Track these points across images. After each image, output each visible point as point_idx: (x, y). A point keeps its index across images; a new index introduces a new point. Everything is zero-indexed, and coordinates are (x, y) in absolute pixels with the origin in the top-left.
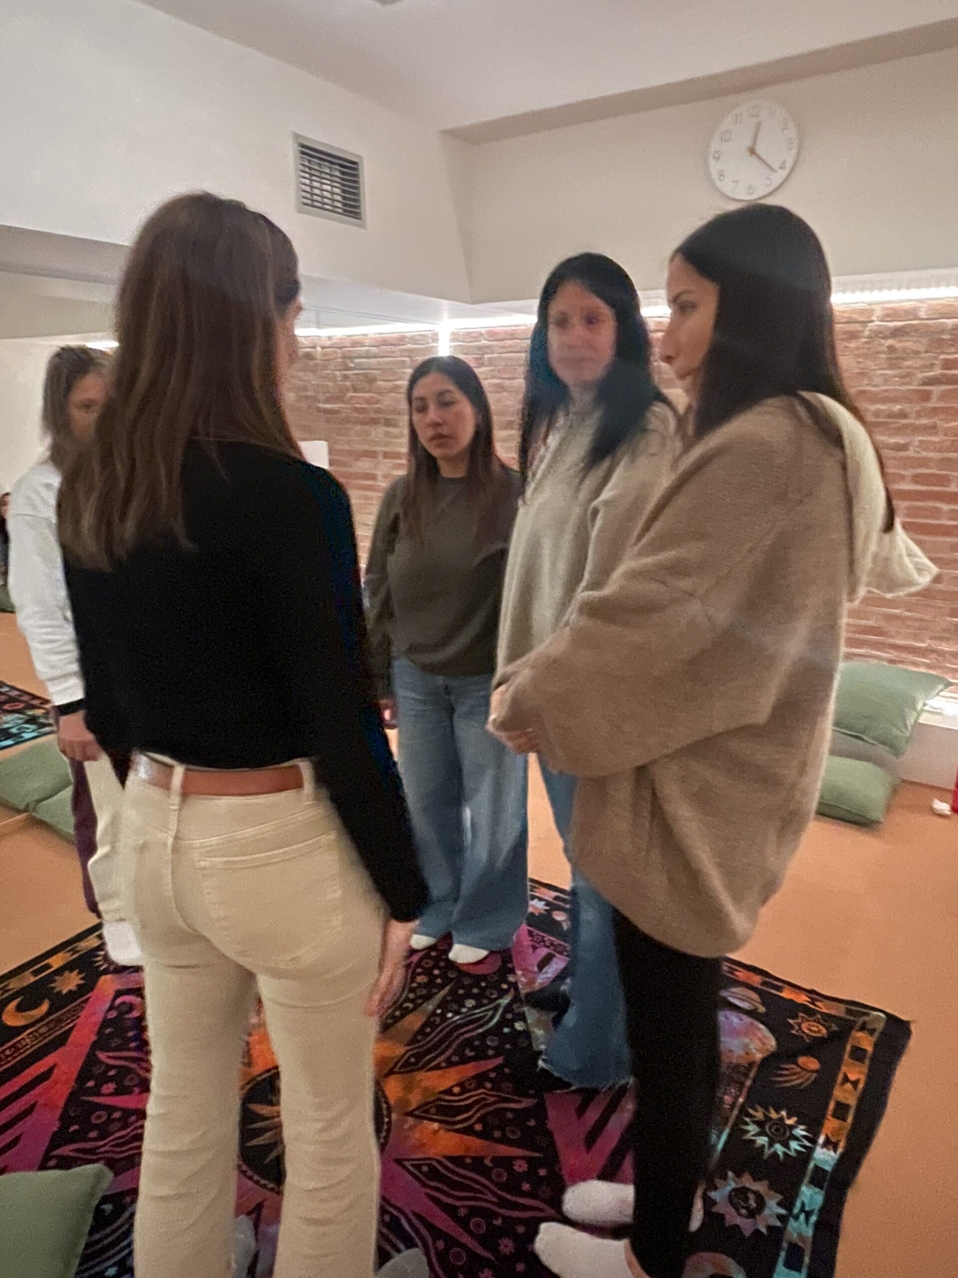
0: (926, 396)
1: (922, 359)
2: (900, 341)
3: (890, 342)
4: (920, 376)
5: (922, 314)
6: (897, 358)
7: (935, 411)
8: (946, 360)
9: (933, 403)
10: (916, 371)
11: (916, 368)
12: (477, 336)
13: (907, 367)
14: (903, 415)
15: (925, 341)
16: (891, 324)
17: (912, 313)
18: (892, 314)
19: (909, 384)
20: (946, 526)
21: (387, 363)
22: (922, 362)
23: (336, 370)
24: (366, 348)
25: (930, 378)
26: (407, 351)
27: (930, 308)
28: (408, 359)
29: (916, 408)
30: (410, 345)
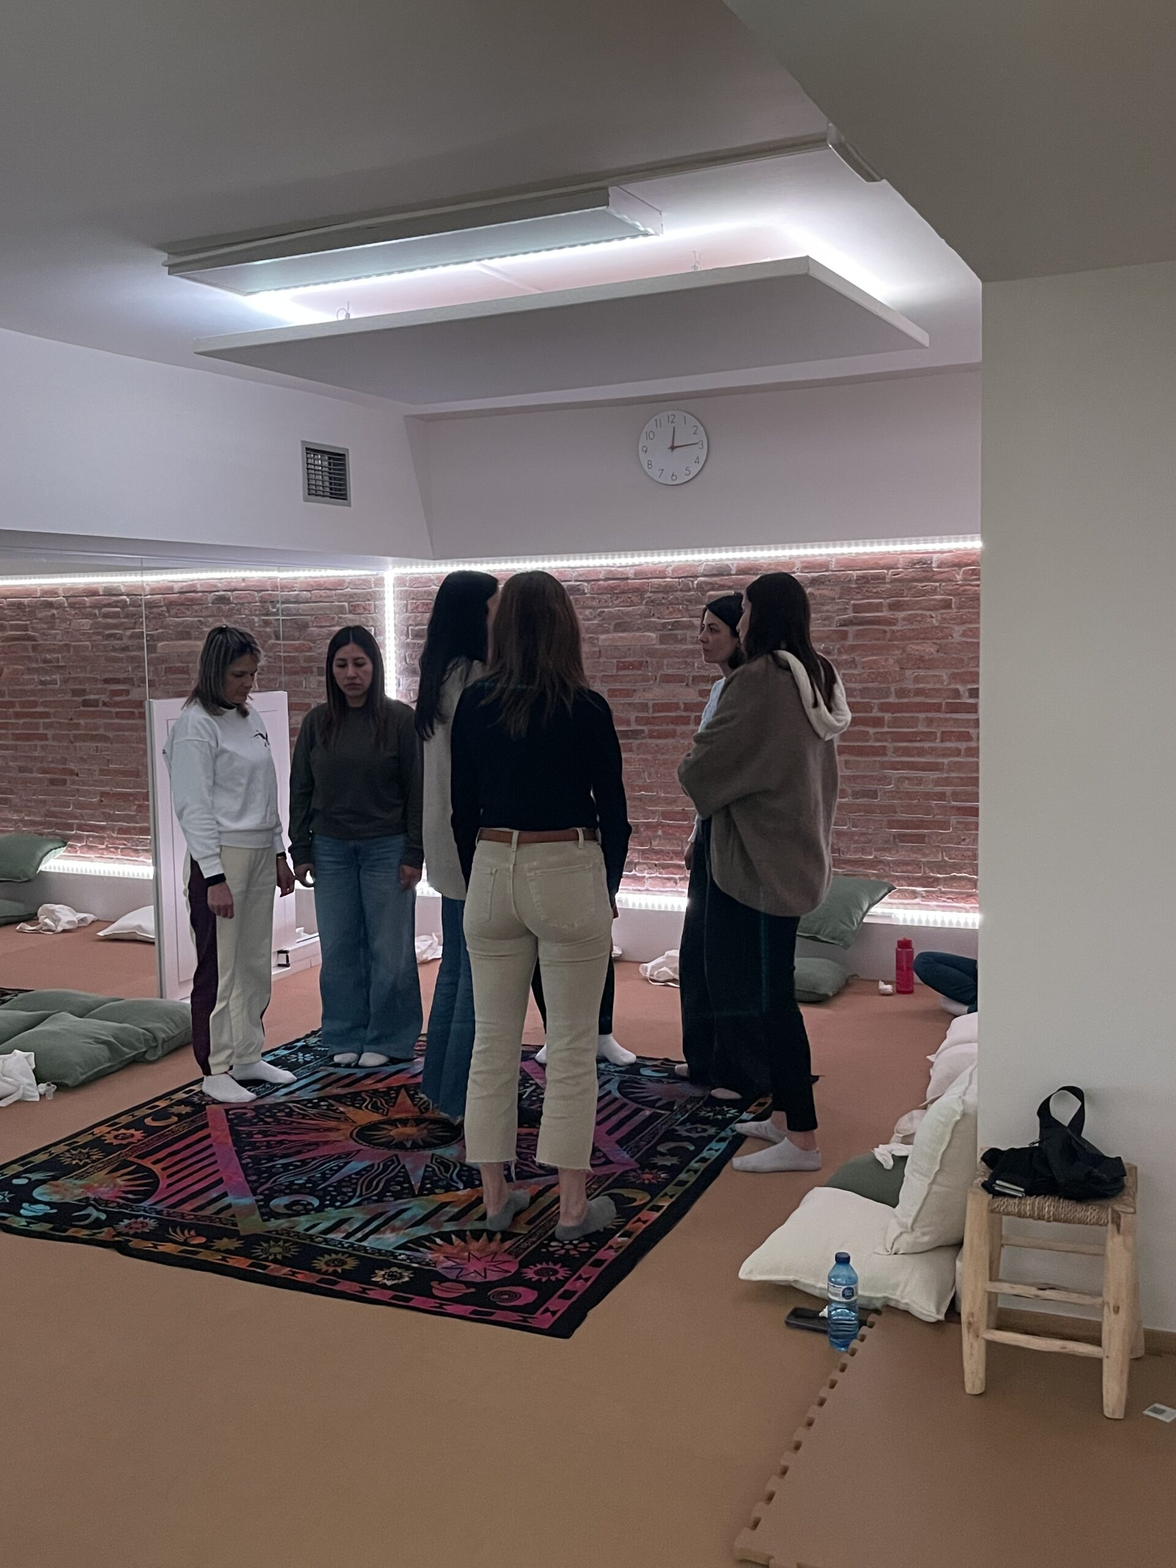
0: (844, 636)
1: (838, 604)
4: (837, 618)
5: (833, 567)
6: (818, 604)
7: (853, 648)
8: (854, 605)
9: (850, 641)
10: (834, 615)
11: (834, 612)
12: (426, 581)
13: (828, 611)
15: (837, 589)
16: (809, 575)
17: (823, 567)
19: (830, 626)
20: (874, 747)
21: (322, 608)
22: (837, 607)
23: (252, 615)
24: (296, 593)
25: (844, 620)
26: (345, 595)
27: (838, 562)
28: (346, 604)
29: (838, 646)
30: (349, 589)
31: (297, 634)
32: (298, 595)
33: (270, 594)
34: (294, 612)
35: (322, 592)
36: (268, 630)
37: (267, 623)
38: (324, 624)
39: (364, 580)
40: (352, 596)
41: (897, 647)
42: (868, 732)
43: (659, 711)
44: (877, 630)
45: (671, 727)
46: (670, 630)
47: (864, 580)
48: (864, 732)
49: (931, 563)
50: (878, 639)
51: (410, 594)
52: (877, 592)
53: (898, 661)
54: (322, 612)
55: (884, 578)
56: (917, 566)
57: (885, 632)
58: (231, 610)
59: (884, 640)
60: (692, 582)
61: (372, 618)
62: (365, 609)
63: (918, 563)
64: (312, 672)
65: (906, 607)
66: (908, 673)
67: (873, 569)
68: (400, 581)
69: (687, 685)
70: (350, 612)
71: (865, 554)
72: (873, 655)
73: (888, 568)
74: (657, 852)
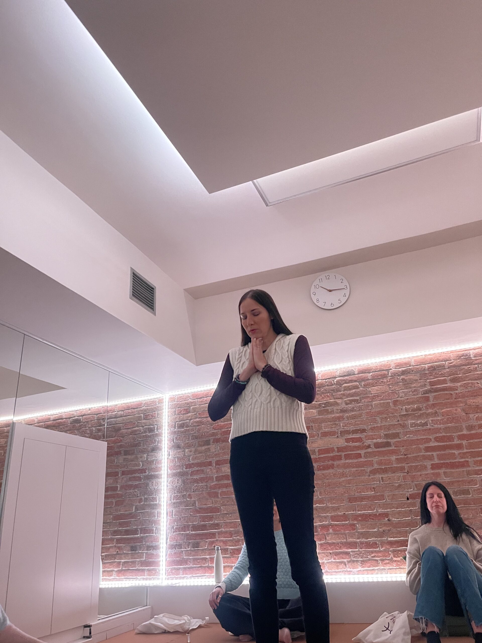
0: (427, 399)
1: (420, 382)
2: (407, 376)
3: (402, 377)
4: (421, 390)
5: (413, 363)
6: (408, 384)
7: (434, 405)
8: (430, 382)
9: (431, 402)
10: (419, 388)
12: (186, 398)
13: (414, 387)
14: (419, 409)
15: (418, 375)
16: (400, 370)
17: (408, 364)
18: (399, 365)
19: (417, 394)
20: (460, 462)
21: (129, 419)
22: (420, 384)
23: (92, 427)
24: (115, 413)
25: (426, 391)
26: (142, 410)
27: (415, 361)
28: (142, 415)
29: (425, 405)
30: (144, 407)
31: (114, 434)
32: (116, 413)
33: (102, 415)
34: (114, 423)
35: (130, 411)
36: (100, 434)
37: (99, 430)
38: (129, 427)
39: (153, 402)
40: (145, 410)
41: (461, 402)
42: (455, 453)
43: (322, 454)
44: (447, 394)
45: (330, 462)
46: (324, 407)
47: (433, 369)
48: (452, 453)
49: (470, 355)
50: (448, 399)
51: (177, 405)
52: (442, 374)
53: (463, 410)
54: (129, 421)
55: (444, 366)
56: (462, 358)
57: (451, 394)
58: (80, 426)
59: (452, 399)
60: (333, 380)
61: (156, 420)
62: (152, 416)
63: (462, 356)
64: (121, 454)
65: (461, 380)
66: (471, 416)
67: (436, 362)
68: (172, 399)
69: (337, 436)
70: (144, 419)
71: (430, 355)
72: (447, 408)
73: (445, 361)
74: (330, 544)
